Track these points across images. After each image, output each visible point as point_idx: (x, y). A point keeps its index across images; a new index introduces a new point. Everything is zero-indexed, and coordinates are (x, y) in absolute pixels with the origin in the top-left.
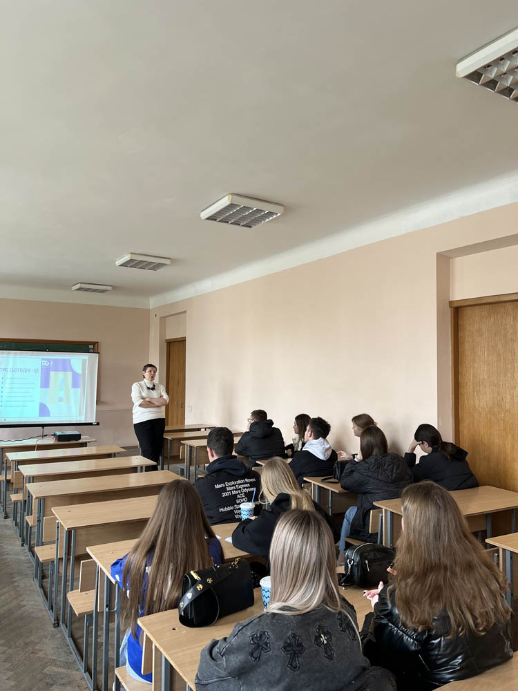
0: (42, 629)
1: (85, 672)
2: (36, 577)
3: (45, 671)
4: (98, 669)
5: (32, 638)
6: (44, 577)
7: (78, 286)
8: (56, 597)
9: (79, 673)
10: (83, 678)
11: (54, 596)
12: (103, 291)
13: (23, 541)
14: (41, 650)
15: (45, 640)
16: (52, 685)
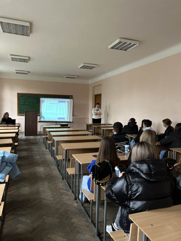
0: (59, 180)
1: (72, 192)
2: (56, 165)
3: (60, 191)
4: (76, 192)
5: (56, 182)
6: (58, 166)
7: (66, 76)
8: (63, 171)
9: (70, 193)
10: (71, 194)
11: (62, 171)
12: (74, 78)
13: (52, 155)
14: (59, 186)
15: (60, 183)
16: (62, 195)
